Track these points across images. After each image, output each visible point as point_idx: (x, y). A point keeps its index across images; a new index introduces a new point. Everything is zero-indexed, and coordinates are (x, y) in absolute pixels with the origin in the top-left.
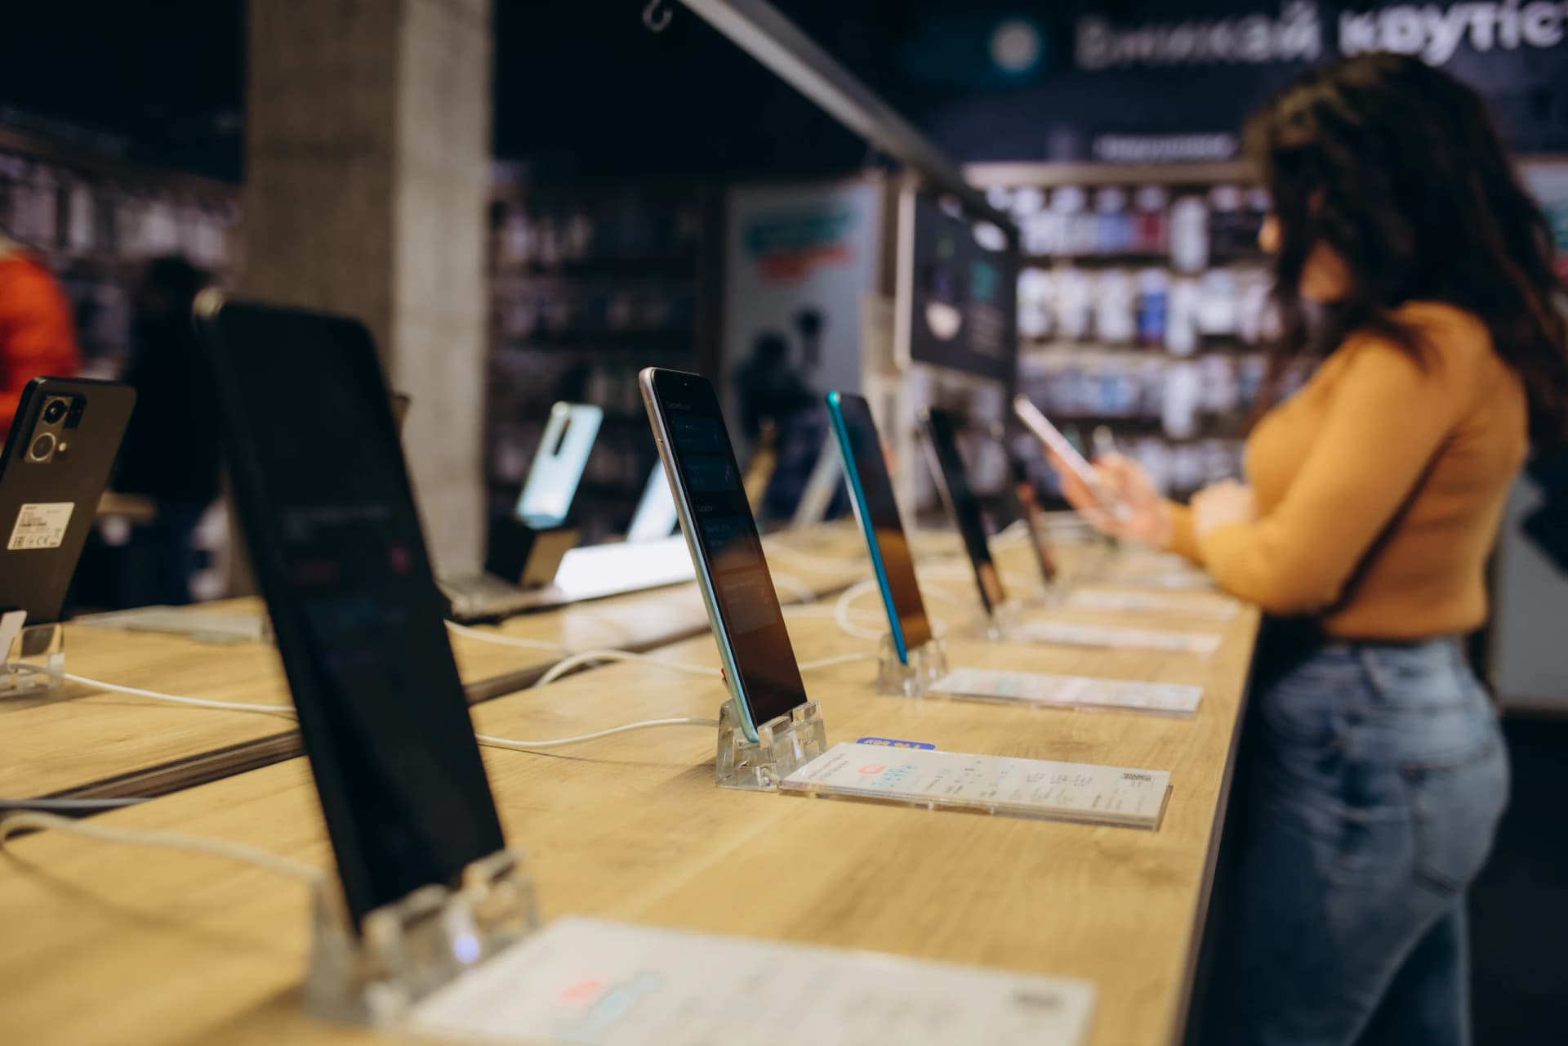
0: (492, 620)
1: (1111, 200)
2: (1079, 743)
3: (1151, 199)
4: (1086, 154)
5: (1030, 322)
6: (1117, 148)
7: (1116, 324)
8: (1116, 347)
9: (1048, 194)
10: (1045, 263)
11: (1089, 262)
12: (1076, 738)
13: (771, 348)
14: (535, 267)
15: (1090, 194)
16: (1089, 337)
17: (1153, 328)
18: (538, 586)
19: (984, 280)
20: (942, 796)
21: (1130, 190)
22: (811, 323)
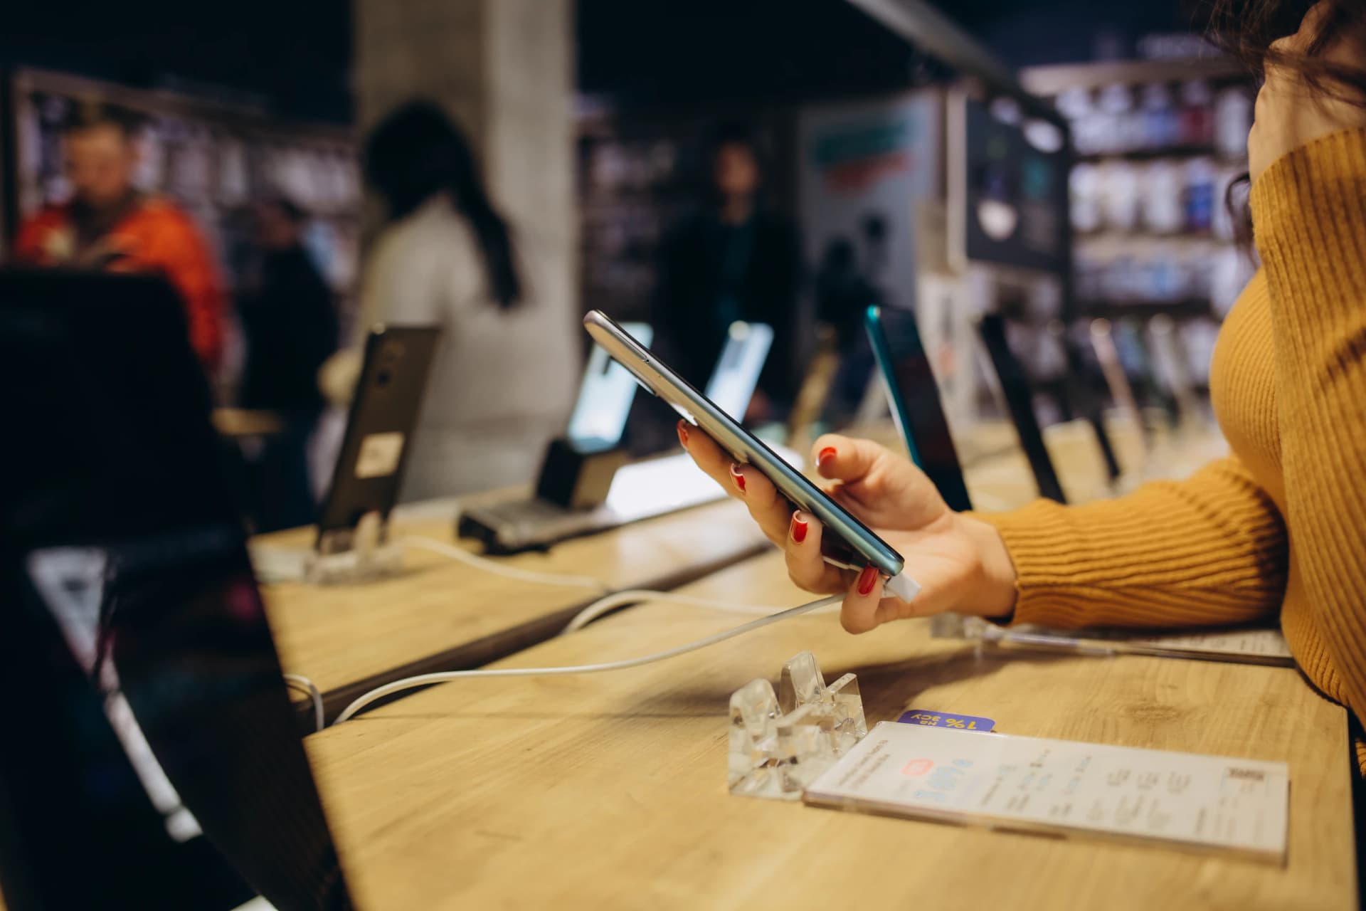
0: (540, 548)
1: (1157, 99)
2: (1166, 709)
3: (1196, 94)
4: (1131, 53)
5: (1083, 216)
6: (1163, 48)
7: (1164, 212)
8: (1164, 236)
9: (1095, 95)
10: (1095, 159)
11: (1138, 156)
12: (1161, 700)
13: (840, 253)
14: (625, 191)
15: (1136, 95)
16: (1140, 226)
17: (1200, 215)
18: (590, 507)
19: (1037, 178)
20: (1000, 810)
21: (1174, 88)
22: (876, 228)
